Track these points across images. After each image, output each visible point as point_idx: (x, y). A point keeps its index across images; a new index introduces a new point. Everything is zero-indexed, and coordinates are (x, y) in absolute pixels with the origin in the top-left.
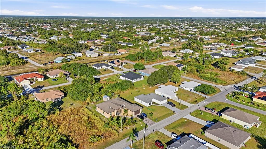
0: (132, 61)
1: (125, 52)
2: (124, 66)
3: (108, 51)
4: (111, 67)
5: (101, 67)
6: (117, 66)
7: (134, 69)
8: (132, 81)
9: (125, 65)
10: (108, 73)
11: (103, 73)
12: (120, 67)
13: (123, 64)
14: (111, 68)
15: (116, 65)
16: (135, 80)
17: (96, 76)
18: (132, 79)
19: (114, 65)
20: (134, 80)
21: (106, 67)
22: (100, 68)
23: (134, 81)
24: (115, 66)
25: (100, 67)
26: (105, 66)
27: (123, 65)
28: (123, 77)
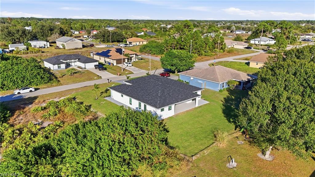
0: (156, 55)
1: (141, 43)
2: (135, 64)
3: (108, 41)
4: (97, 63)
5: (68, 65)
6: (115, 63)
7: (161, 71)
8: (159, 112)
9: (136, 62)
10: (80, 82)
11: (61, 82)
12: (124, 66)
13: (134, 59)
14: (95, 66)
15: (111, 61)
16: (173, 106)
17: (28, 90)
18: (160, 105)
19: (107, 60)
20: (166, 108)
21: (82, 65)
22: (63, 66)
23: (166, 113)
24: (109, 63)
25: (63, 63)
26: (80, 60)
27: (132, 61)
28: (120, 94)
